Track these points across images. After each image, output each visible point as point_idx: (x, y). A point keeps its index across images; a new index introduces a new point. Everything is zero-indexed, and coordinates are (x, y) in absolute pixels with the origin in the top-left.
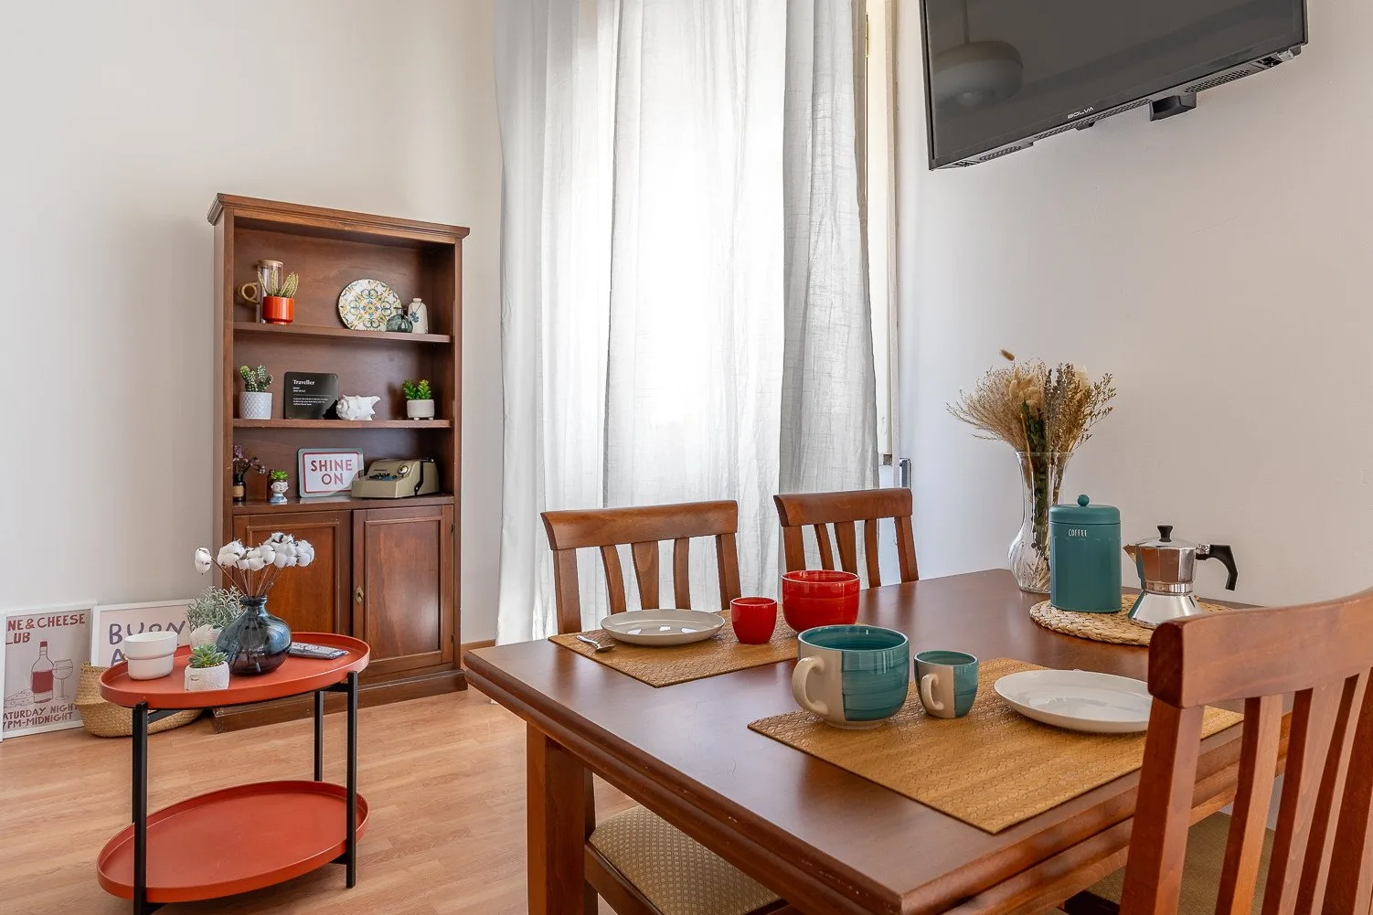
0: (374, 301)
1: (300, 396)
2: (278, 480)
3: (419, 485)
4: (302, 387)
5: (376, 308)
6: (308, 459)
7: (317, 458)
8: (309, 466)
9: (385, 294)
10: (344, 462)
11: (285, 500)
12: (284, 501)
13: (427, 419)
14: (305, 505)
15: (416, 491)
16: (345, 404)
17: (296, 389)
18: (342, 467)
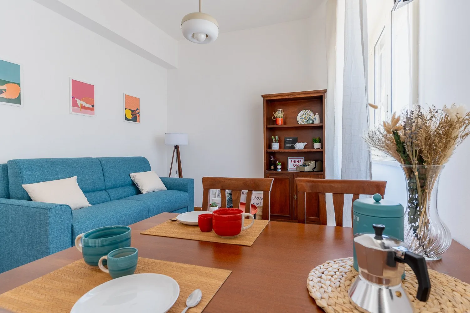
0: (307, 116)
1: (288, 143)
2: (279, 165)
3: (314, 168)
4: (289, 141)
5: (307, 118)
6: (290, 160)
7: (292, 160)
8: (290, 162)
9: (310, 113)
10: (299, 161)
11: (281, 170)
12: (280, 171)
13: (319, 149)
14: (289, 172)
15: (313, 170)
16: (296, 145)
17: (287, 142)
18: (298, 162)
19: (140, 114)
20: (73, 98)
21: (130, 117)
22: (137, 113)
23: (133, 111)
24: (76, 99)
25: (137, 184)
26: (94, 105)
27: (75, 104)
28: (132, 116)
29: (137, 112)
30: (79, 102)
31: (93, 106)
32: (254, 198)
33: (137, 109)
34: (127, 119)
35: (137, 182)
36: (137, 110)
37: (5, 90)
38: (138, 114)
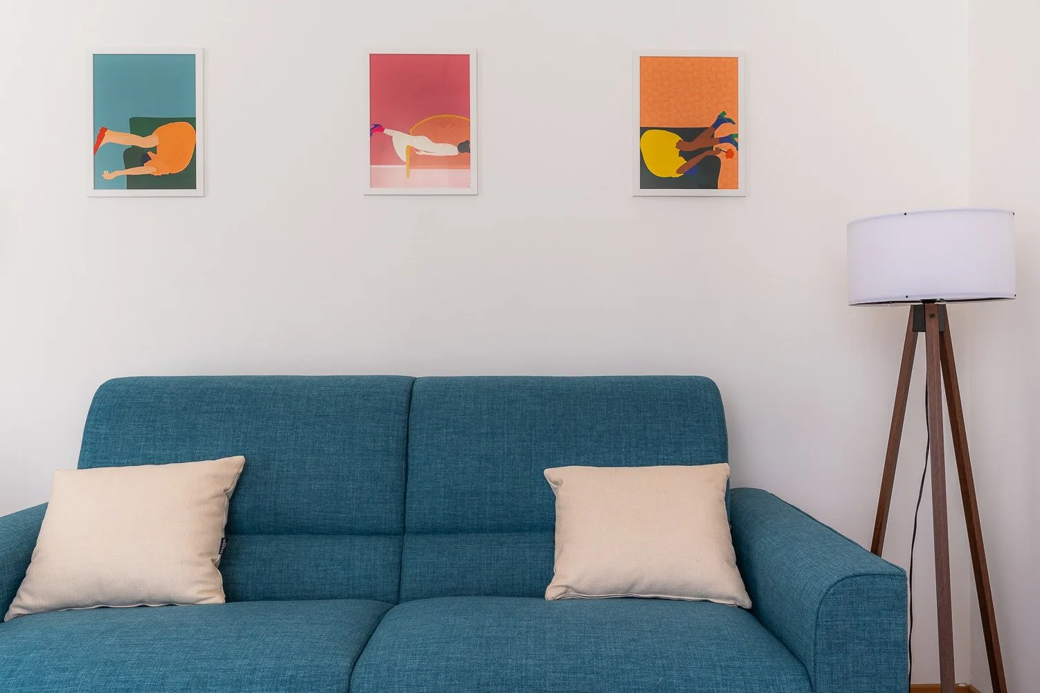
19: (740, 140)
20: (376, 129)
21: (670, 163)
22: (722, 140)
23: (687, 134)
24: (387, 131)
26: (468, 142)
27: (381, 151)
28: (682, 161)
29: (722, 131)
30: (401, 141)
31: (464, 147)
33: (721, 120)
34: (649, 180)
36: (716, 125)
37: (154, 150)
38: (726, 146)
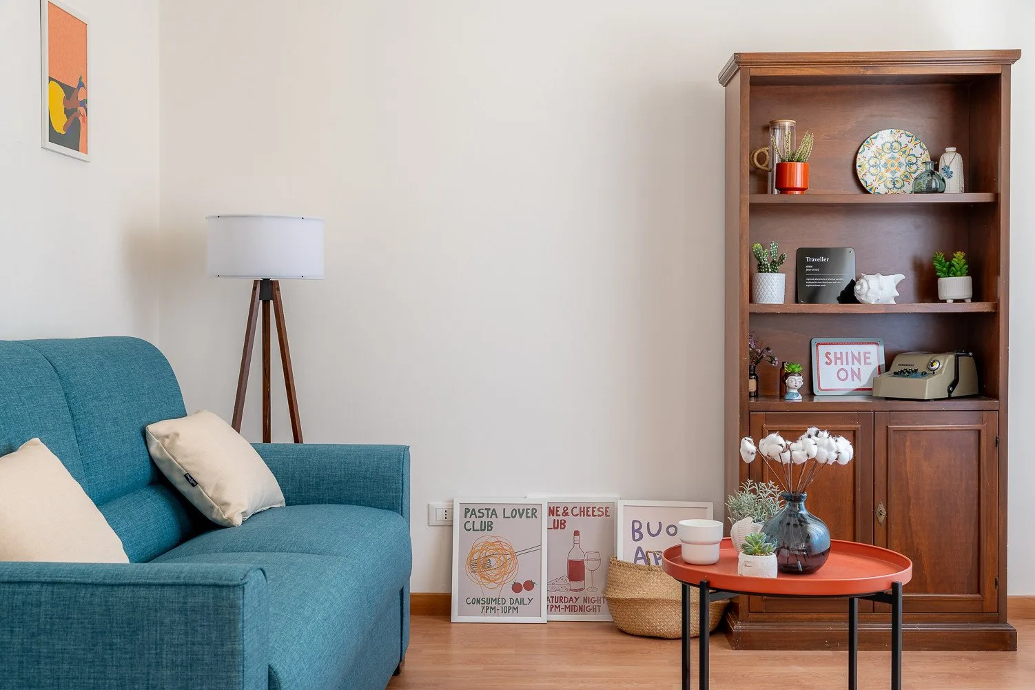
0: (896, 155)
1: (814, 275)
2: (793, 373)
3: (954, 384)
4: (815, 265)
5: (900, 164)
6: (823, 349)
7: (833, 349)
8: (823, 359)
9: (911, 146)
10: (862, 355)
11: (800, 397)
12: (798, 398)
13: (963, 301)
14: (819, 403)
15: (950, 392)
17: (809, 268)
18: (859, 361)
22: (81, 104)
25: (188, 477)
28: (65, 119)
29: (80, 96)
32: (654, 531)
33: (80, 84)
35: (191, 469)
36: (79, 87)
38: (82, 111)
